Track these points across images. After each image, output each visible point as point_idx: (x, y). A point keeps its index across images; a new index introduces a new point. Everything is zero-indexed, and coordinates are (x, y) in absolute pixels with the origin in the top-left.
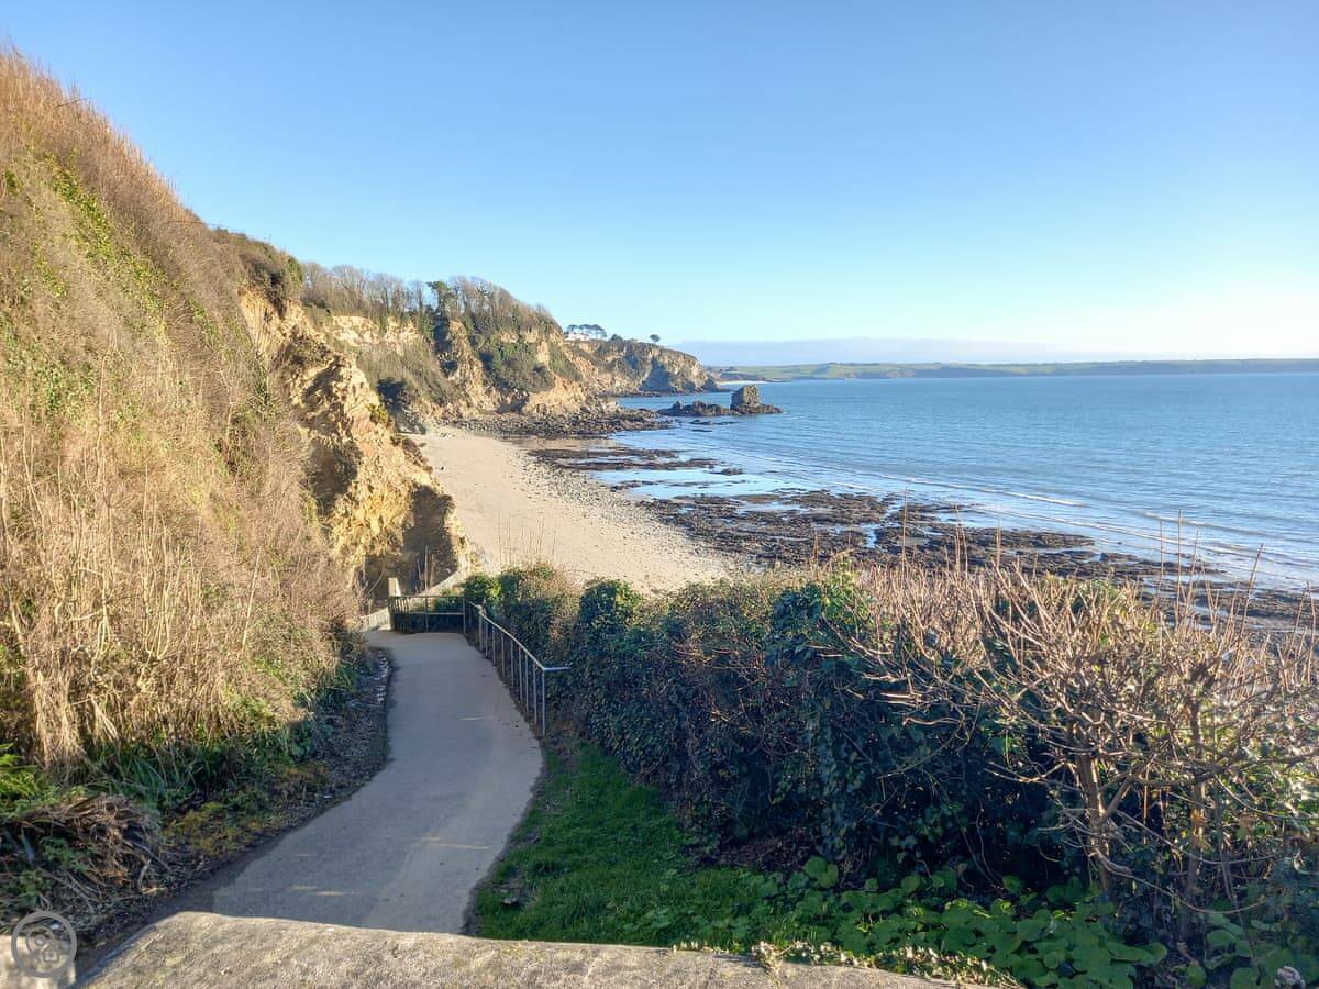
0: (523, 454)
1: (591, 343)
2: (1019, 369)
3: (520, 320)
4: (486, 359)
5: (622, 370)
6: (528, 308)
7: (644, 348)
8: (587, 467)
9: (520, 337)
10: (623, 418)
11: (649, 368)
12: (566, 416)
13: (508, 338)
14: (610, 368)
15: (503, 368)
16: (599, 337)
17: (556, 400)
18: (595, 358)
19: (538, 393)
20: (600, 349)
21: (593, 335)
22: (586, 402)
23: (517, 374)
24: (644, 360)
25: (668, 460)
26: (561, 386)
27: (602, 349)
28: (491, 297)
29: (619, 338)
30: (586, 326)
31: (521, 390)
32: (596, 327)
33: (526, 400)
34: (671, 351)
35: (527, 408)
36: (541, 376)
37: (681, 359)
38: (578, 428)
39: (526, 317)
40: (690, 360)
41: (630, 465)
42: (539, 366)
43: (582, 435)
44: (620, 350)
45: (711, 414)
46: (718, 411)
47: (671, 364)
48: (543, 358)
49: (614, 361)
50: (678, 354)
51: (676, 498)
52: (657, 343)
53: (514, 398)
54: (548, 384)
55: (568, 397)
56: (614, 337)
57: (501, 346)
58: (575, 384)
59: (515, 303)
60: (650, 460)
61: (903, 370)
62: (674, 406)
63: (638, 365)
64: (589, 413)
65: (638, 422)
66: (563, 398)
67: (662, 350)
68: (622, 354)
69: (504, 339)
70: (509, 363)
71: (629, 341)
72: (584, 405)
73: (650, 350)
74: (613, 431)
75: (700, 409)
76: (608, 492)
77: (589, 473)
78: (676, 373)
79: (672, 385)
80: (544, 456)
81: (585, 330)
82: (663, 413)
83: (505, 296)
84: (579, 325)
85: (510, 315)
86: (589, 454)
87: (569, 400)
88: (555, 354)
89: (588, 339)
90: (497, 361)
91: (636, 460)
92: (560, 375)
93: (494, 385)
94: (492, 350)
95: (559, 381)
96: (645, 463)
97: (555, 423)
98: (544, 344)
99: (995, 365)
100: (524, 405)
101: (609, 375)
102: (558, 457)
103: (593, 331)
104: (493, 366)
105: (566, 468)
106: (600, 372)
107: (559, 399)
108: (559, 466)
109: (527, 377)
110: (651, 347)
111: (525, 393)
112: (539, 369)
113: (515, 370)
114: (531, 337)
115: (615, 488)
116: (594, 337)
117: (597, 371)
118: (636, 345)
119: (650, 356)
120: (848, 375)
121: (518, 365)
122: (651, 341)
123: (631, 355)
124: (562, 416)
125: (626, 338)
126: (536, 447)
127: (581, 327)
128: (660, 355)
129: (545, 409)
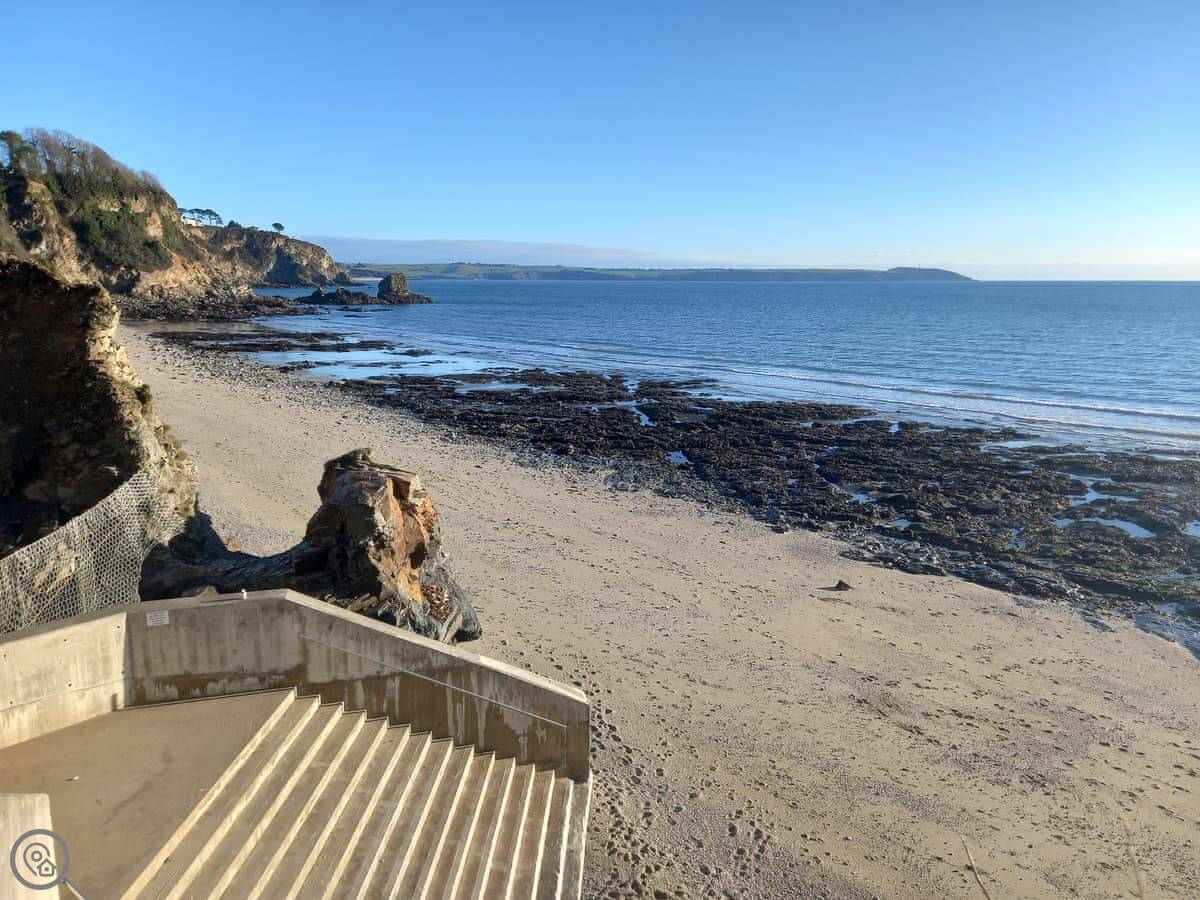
0: (144, 336)
1: (205, 229)
2: (631, 274)
3: (122, 185)
4: (81, 230)
5: (243, 259)
6: (131, 174)
7: (267, 237)
8: (234, 349)
9: (123, 204)
10: (258, 303)
11: (273, 259)
12: (189, 299)
13: (108, 206)
14: (229, 256)
15: (104, 241)
16: (214, 223)
17: (175, 281)
18: (210, 245)
19: (151, 271)
20: (215, 236)
21: (206, 221)
22: (212, 284)
23: (123, 249)
24: (268, 250)
25: (334, 343)
26: (180, 266)
27: (219, 236)
28: (82, 156)
29: (237, 225)
30: (198, 211)
31: (129, 268)
32: (209, 212)
33: (137, 279)
34: (299, 242)
35: (138, 290)
36: (154, 254)
37: (309, 250)
38: (206, 313)
39: (130, 183)
40: (320, 252)
41: (291, 347)
42: (150, 241)
43: (213, 319)
44: (239, 238)
45: (356, 302)
46: (365, 300)
47: (298, 255)
48: (154, 231)
49: (233, 249)
50: (306, 244)
51: (371, 378)
52: (282, 233)
53: (120, 277)
54: (164, 263)
55: (189, 279)
56: (232, 224)
57: (99, 215)
58: (197, 264)
59: (113, 166)
60: (313, 342)
61: (528, 271)
62: (314, 294)
63: (262, 255)
64: (217, 297)
65: (276, 307)
66: (183, 280)
67: (287, 240)
68: (242, 242)
69: (103, 207)
70: (112, 235)
71: (249, 229)
72: (210, 288)
73: (274, 238)
74: (250, 316)
75: (345, 297)
76: (277, 373)
77: (242, 355)
78: (305, 263)
79: (301, 277)
80: (171, 339)
81: (196, 214)
82: (302, 300)
83: (100, 157)
84: (188, 209)
85: (108, 179)
86: (232, 337)
87: (191, 282)
88: (169, 227)
89: (200, 224)
90: (95, 232)
91: (294, 342)
92: (178, 254)
93: (93, 261)
94: (89, 218)
95: (176, 258)
96: (308, 344)
97: (176, 307)
98: (155, 216)
99: (609, 270)
100: (134, 286)
101: (229, 264)
102: (192, 339)
103: (207, 217)
104: (90, 238)
105: (208, 349)
106: (218, 261)
107: (178, 279)
108: (197, 348)
109: (136, 252)
110: (275, 236)
111: (134, 272)
112: (151, 244)
113: (119, 244)
114: (138, 206)
115: (284, 370)
116: (208, 223)
117: (214, 259)
118: (255, 232)
119: (274, 245)
120: (476, 275)
121: (124, 238)
122: (274, 230)
123: (253, 245)
124: (183, 299)
125: (245, 225)
126: (158, 329)
127: (191, 211)
128: (286, 245)
129: (161, 291)
